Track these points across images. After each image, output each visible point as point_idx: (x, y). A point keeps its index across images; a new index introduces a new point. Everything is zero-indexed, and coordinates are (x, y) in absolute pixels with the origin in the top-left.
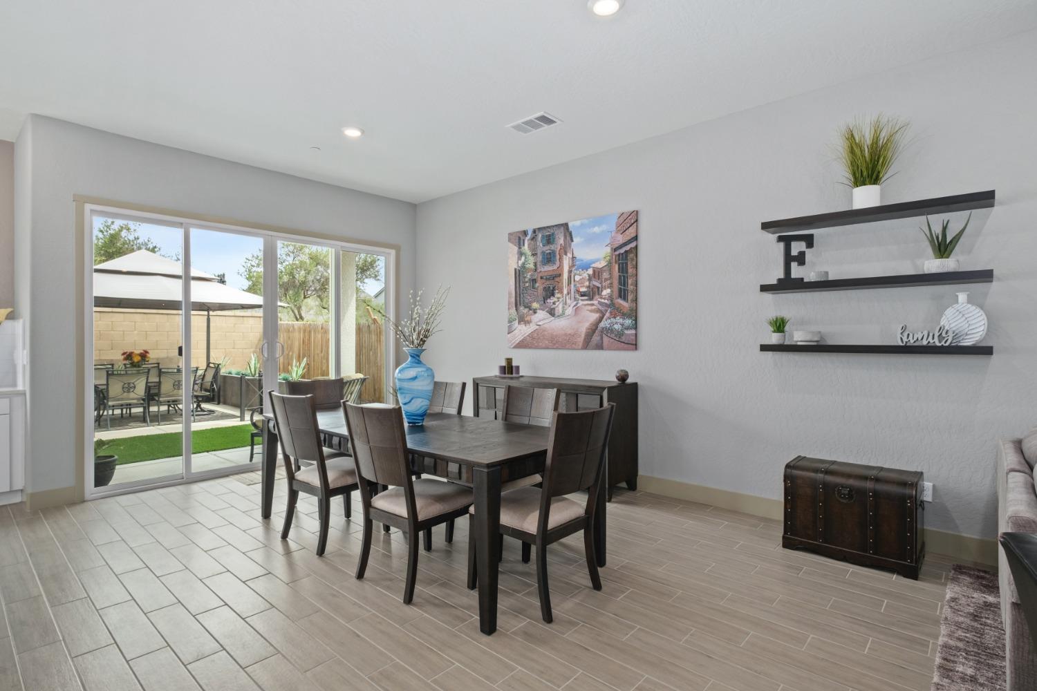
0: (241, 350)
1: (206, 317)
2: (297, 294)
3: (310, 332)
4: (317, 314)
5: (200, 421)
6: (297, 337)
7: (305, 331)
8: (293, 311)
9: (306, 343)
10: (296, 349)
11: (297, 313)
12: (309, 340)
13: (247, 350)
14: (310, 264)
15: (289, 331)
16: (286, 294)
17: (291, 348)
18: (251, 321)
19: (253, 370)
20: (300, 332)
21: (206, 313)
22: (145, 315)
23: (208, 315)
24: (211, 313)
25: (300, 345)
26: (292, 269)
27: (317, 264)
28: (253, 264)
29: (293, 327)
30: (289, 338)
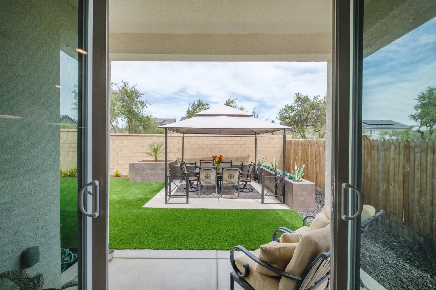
0: (272, 154)
1: (255, 138)
2: (303, 125)
3: (308, 145)
4: (312, 134)
5: (242, 198)
6: (301, 148)
7: (305, 145)
8: (300, 134)
9: (305, 152)
10: (300, 155)
11: (302, 135)
12: (308, 150)
13: (275, 154)
14: (309, 109)
15: (296, 145)
16: (297, 126)
17: (297, 154)
18: (277, 139)
19: (274, 167)
20: (302, 145)
21: (255, 135)
22: (232, 137)
23: (256, 137)
24: (257, 135)
25: (302, 154)
26: (301, 113)
27: (314, 109)
28: (283, 113)
29: (298, 142)
30: (296, 149)
